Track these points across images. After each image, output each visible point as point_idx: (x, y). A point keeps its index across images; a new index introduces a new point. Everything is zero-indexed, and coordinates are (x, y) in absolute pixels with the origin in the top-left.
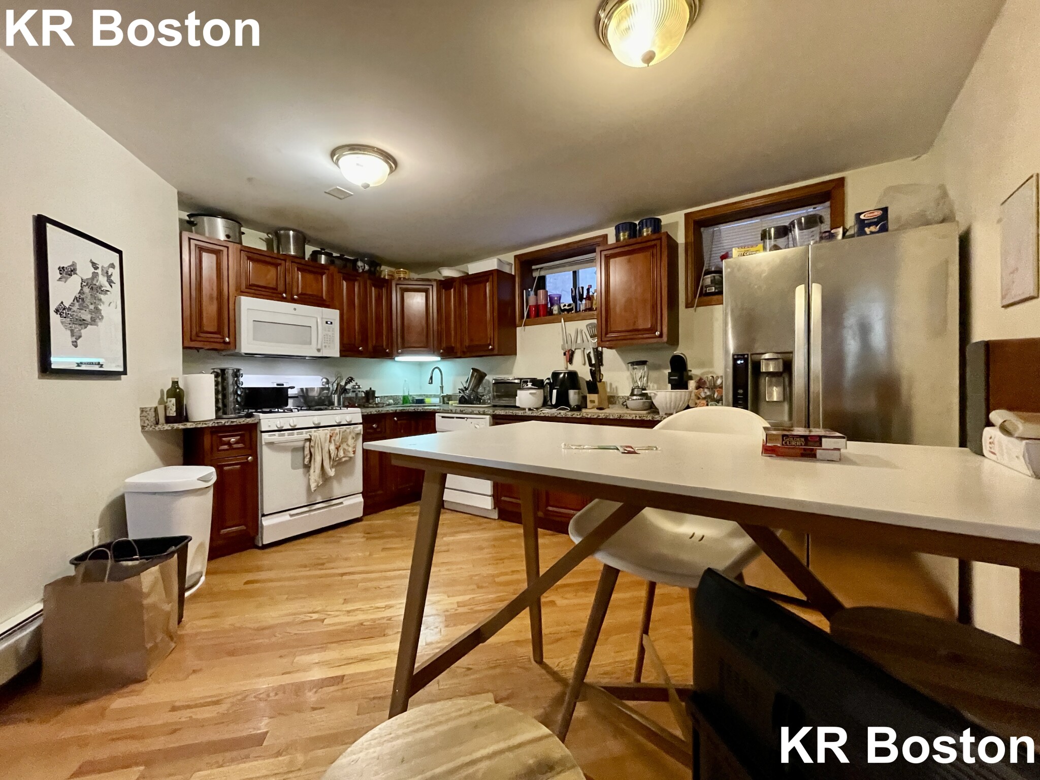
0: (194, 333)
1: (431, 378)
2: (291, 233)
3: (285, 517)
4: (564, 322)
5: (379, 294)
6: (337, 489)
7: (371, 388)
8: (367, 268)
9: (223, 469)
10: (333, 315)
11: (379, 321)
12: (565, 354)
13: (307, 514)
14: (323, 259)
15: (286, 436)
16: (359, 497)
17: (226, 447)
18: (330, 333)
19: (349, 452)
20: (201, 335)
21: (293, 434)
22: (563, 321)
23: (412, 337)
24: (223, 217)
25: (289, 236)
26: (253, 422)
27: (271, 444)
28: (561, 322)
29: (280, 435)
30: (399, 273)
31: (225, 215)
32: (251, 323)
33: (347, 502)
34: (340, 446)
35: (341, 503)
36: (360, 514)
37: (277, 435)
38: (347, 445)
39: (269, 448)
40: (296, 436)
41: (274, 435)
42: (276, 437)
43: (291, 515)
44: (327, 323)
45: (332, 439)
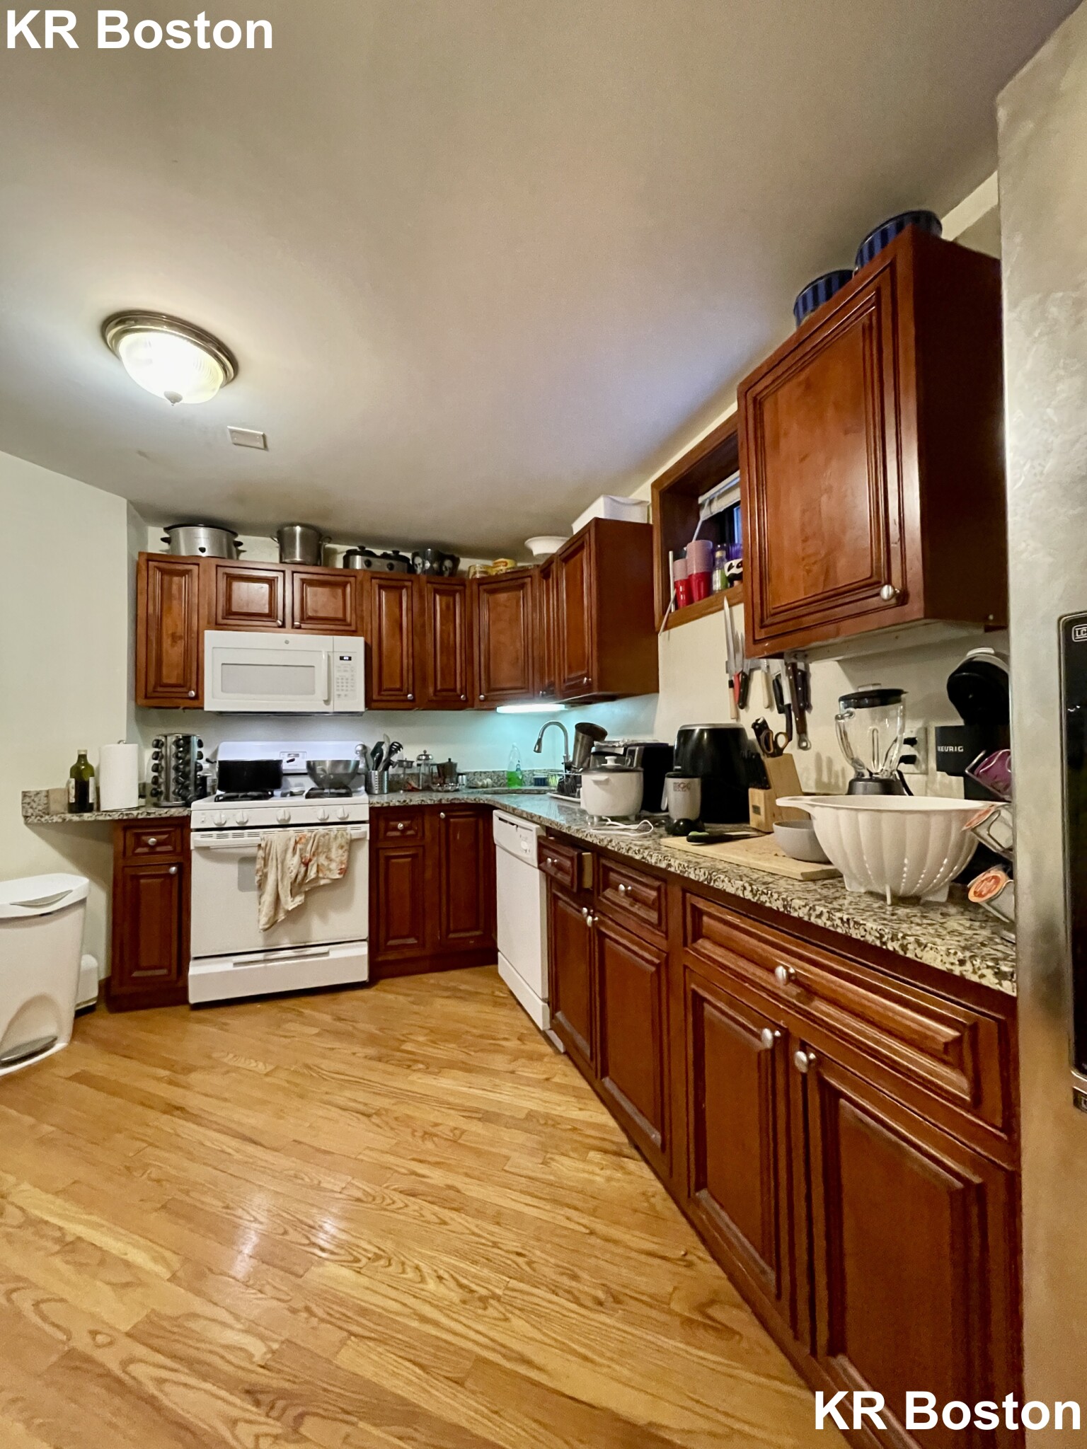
0: (150, 688)
1: (539, 742)
2: (298, 529)
3: (227, 965)
4: (730, 606)
5: (448, 607)
6: (318, 929)
7: (450, 759)
8: (428, 565)
9: (139, 883)
10: (355, 646)
11: (449, 650)
12: (731, 684)
13: (262, 965)
14: (358, 562)
15: (230, 839)
16: (362, 946)
17: (145, 850)
18: (347, 675)
19: (330, 870)
20: (160, 689)
21: (241, 836)
22: (726, 604)
23: (505, 672)
24: (206, 526)
25: (293, 535)
26: (180, 815)
27: (204, 850)
28: (722, 608)
29: (219, 837)
30: (496, 565)
31: (209, 523)
32: (219, 667)
33: (336, 953)
34: (310, 860)
35: (326, 954)
36: (364, 977)
37: (215, 836)
38: (328, 858)
39: (200, 854)
40: (247, 838)
41: (211, 836)
42: (212, 840)
43: (236, 964)
44: (342, 658)
45: (299, 846)
